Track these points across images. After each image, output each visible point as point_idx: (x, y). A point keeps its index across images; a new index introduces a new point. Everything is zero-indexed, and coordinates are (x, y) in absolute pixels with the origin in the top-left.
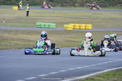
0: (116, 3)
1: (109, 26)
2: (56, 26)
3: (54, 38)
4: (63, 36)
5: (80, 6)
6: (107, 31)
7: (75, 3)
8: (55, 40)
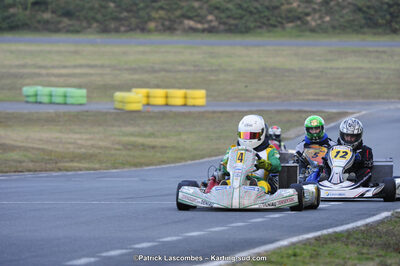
0: (279, 19)
1: (262, 93)
2: (88, 97)
3: (85, 137)
4: (115, 129)
5: (164, 31)
7: (146, 22)
8: (90, 143)
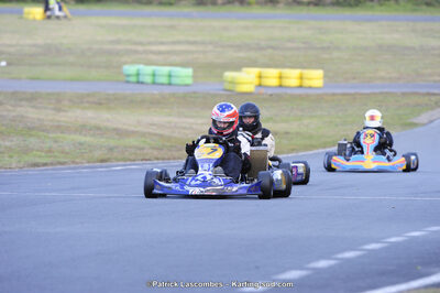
1: (382, 74)
2: (194, 77)
5: (266, 3)
6: (381, 93)
